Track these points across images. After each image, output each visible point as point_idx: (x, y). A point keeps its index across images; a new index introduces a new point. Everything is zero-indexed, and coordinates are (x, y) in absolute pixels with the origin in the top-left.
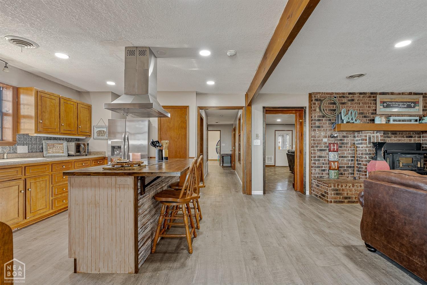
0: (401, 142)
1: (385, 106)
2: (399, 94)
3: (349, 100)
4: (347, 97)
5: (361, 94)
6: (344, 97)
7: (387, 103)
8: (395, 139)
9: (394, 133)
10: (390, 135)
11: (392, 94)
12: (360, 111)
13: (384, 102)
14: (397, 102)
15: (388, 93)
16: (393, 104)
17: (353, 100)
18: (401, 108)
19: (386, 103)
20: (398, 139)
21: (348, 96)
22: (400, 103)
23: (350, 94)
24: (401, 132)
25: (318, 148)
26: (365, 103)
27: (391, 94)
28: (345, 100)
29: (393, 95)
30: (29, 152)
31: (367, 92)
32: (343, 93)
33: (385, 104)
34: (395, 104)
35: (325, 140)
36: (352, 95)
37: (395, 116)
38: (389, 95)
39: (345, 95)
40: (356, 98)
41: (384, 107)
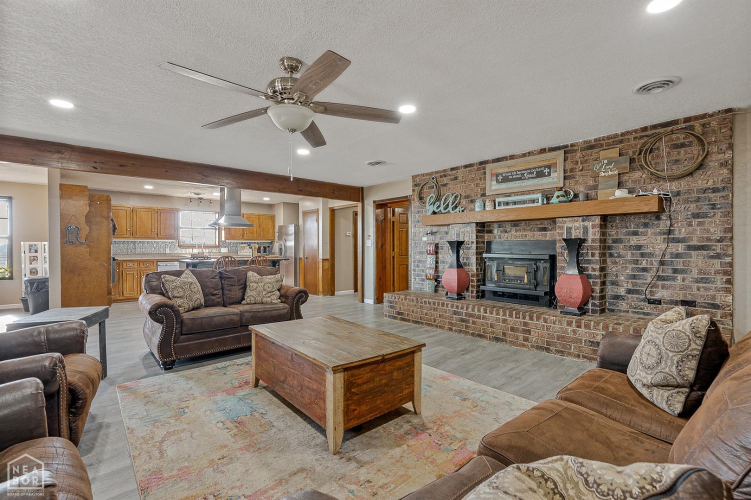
0: (527, 239)
1: (500, 180)
2: (524, 155)
3: (452, 180)
4: (450, 175)
5: (466, 166)
6: (445, 176)
7: (504, 175)
8: (518, 234)
9: (515, 223)
10: (508, 228)
11: (512, 157)
12: (466, 193)
13: (497, 175)
14: (519, 171)
15: (504, 158)
16: (512, 176)
17: (456, 178)
18: (525, 179)
19: (502, 176)
20: (522, 235)
21: (450, 173)
22: (524, 172)
23: (452, 169)
24: (528, 222)
25: (418, 250)
26: (473, 180)
27: (510, 159)
28: (445, 180)
29: (513, 159)
30: (229, 252)
31: (475, 162)
32: (445, 171)
33: (500, 178)
34: (517, 175)
35: (425, 239)
36: (455, 172)
37: (517, 195)
38: (507, 160)
39: (447, 173)
40: (460, 173)
41: (498, 181)
